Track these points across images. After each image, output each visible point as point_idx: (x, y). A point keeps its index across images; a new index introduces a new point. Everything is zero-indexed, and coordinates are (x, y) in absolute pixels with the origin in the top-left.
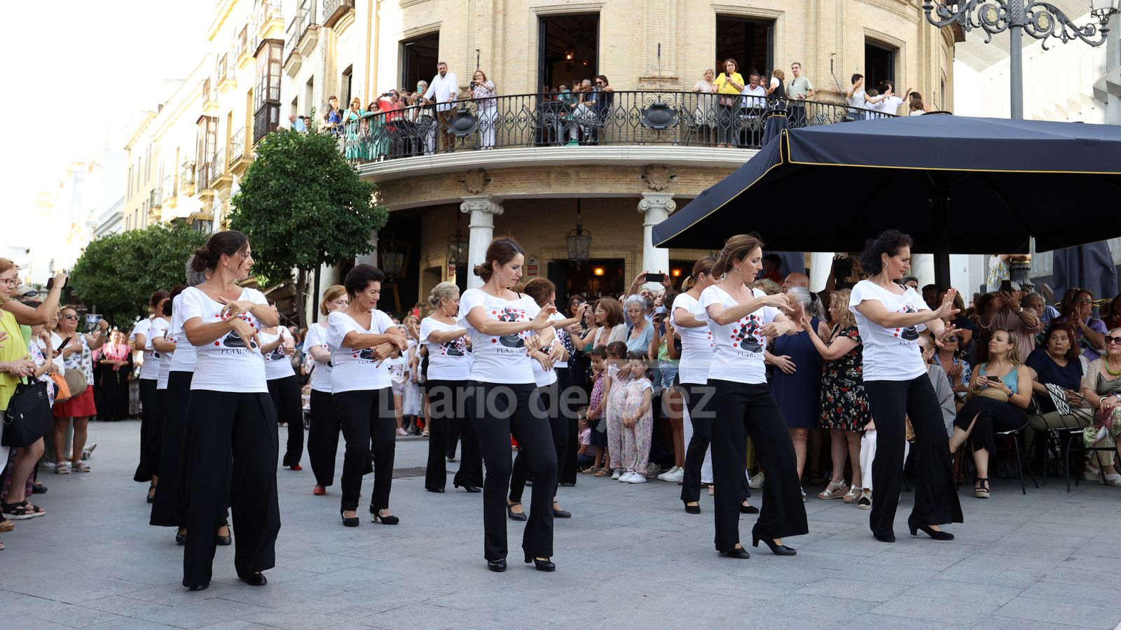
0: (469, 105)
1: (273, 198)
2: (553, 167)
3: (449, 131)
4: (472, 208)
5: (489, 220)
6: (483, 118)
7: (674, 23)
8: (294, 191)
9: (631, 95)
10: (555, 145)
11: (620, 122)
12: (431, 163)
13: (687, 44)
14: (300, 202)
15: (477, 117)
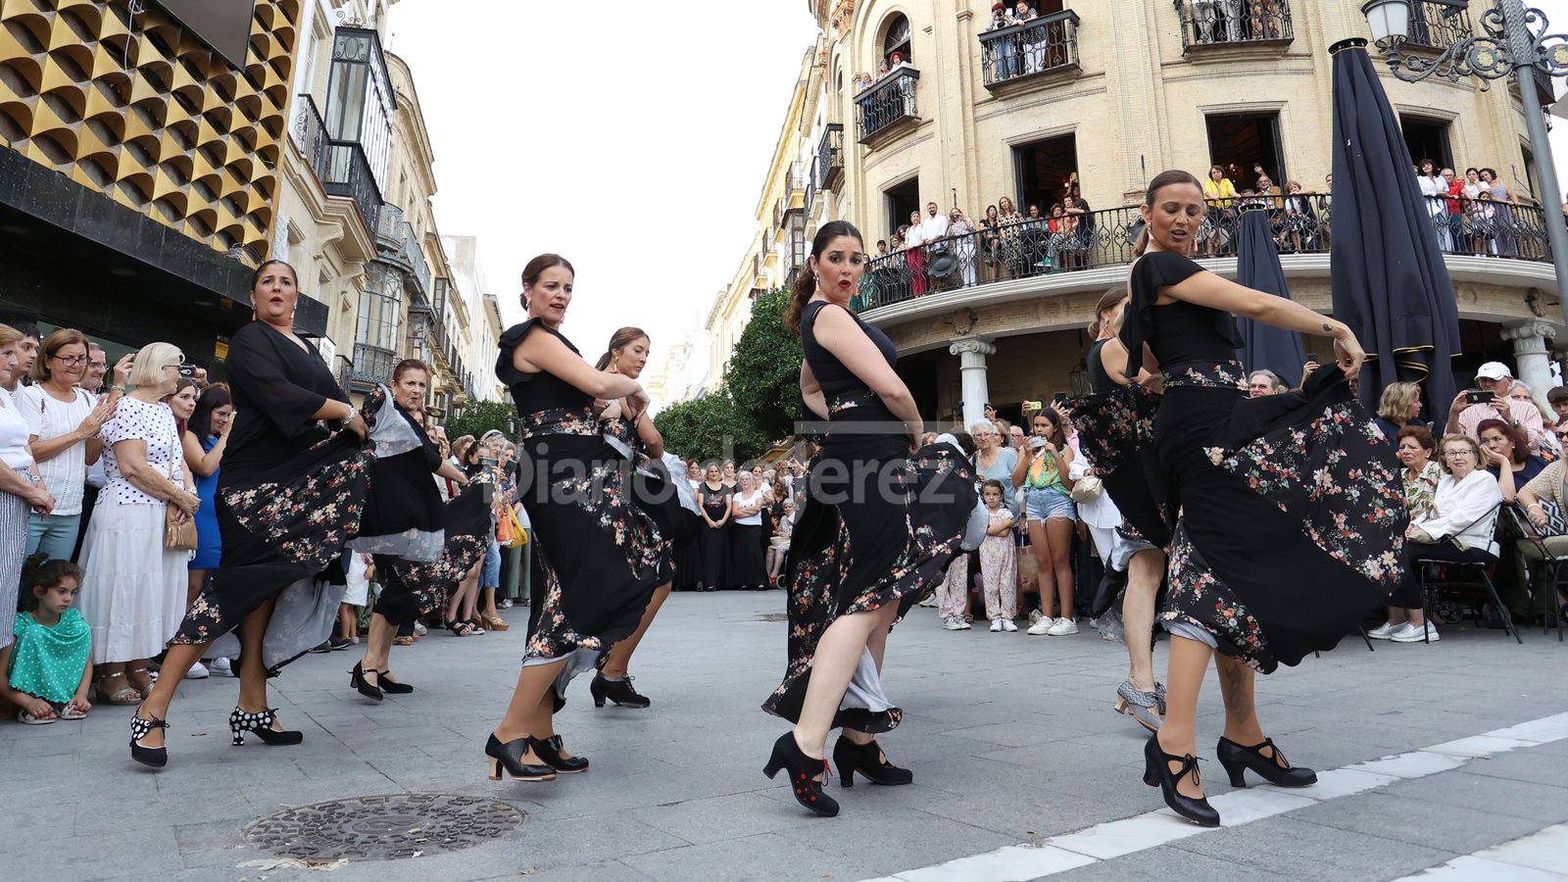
0: (946, 244)
1: (762, 354)
2: (1039, 298)
3: (929, 273)
4: (961, 350)
5: (980, 362)
6: (961, 256)
7: (1156, 132)
8: (780, 346)
9: (1114, 213)
10: (1037, 275)
11: (1104, 243)
12: (915, 307)
13: (1172, 152)
14: (785, 356)
15: (955, 256)
